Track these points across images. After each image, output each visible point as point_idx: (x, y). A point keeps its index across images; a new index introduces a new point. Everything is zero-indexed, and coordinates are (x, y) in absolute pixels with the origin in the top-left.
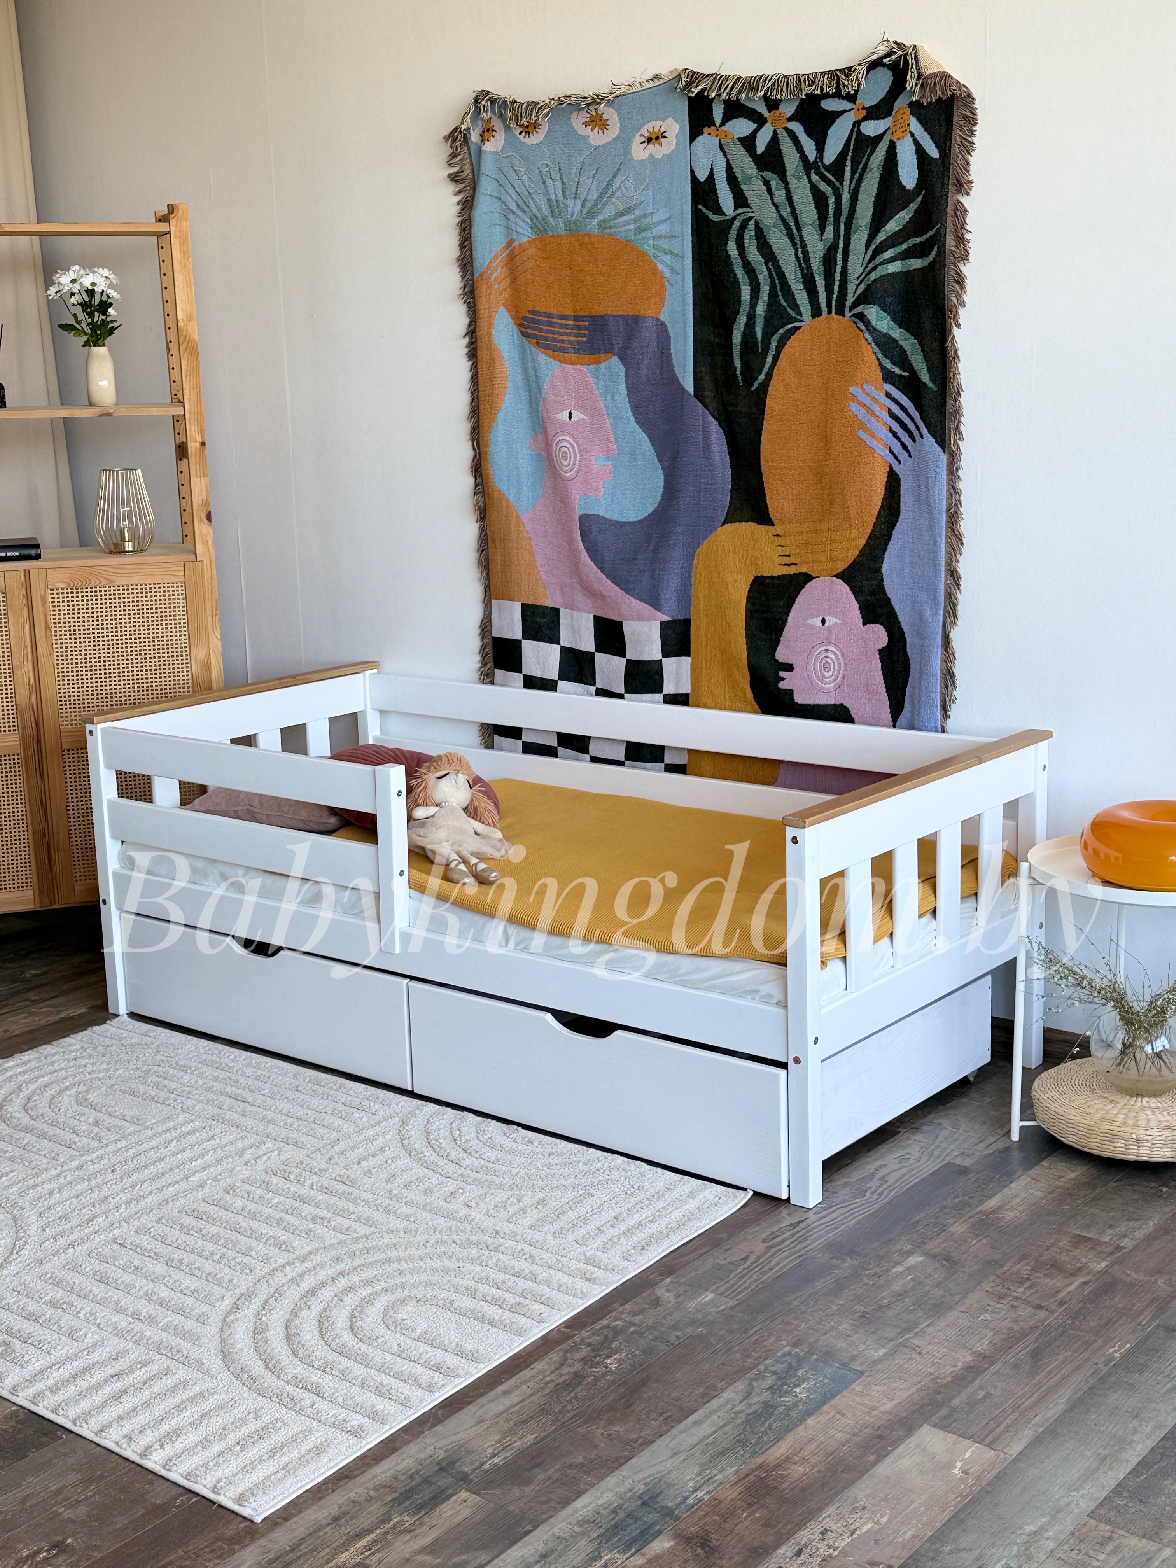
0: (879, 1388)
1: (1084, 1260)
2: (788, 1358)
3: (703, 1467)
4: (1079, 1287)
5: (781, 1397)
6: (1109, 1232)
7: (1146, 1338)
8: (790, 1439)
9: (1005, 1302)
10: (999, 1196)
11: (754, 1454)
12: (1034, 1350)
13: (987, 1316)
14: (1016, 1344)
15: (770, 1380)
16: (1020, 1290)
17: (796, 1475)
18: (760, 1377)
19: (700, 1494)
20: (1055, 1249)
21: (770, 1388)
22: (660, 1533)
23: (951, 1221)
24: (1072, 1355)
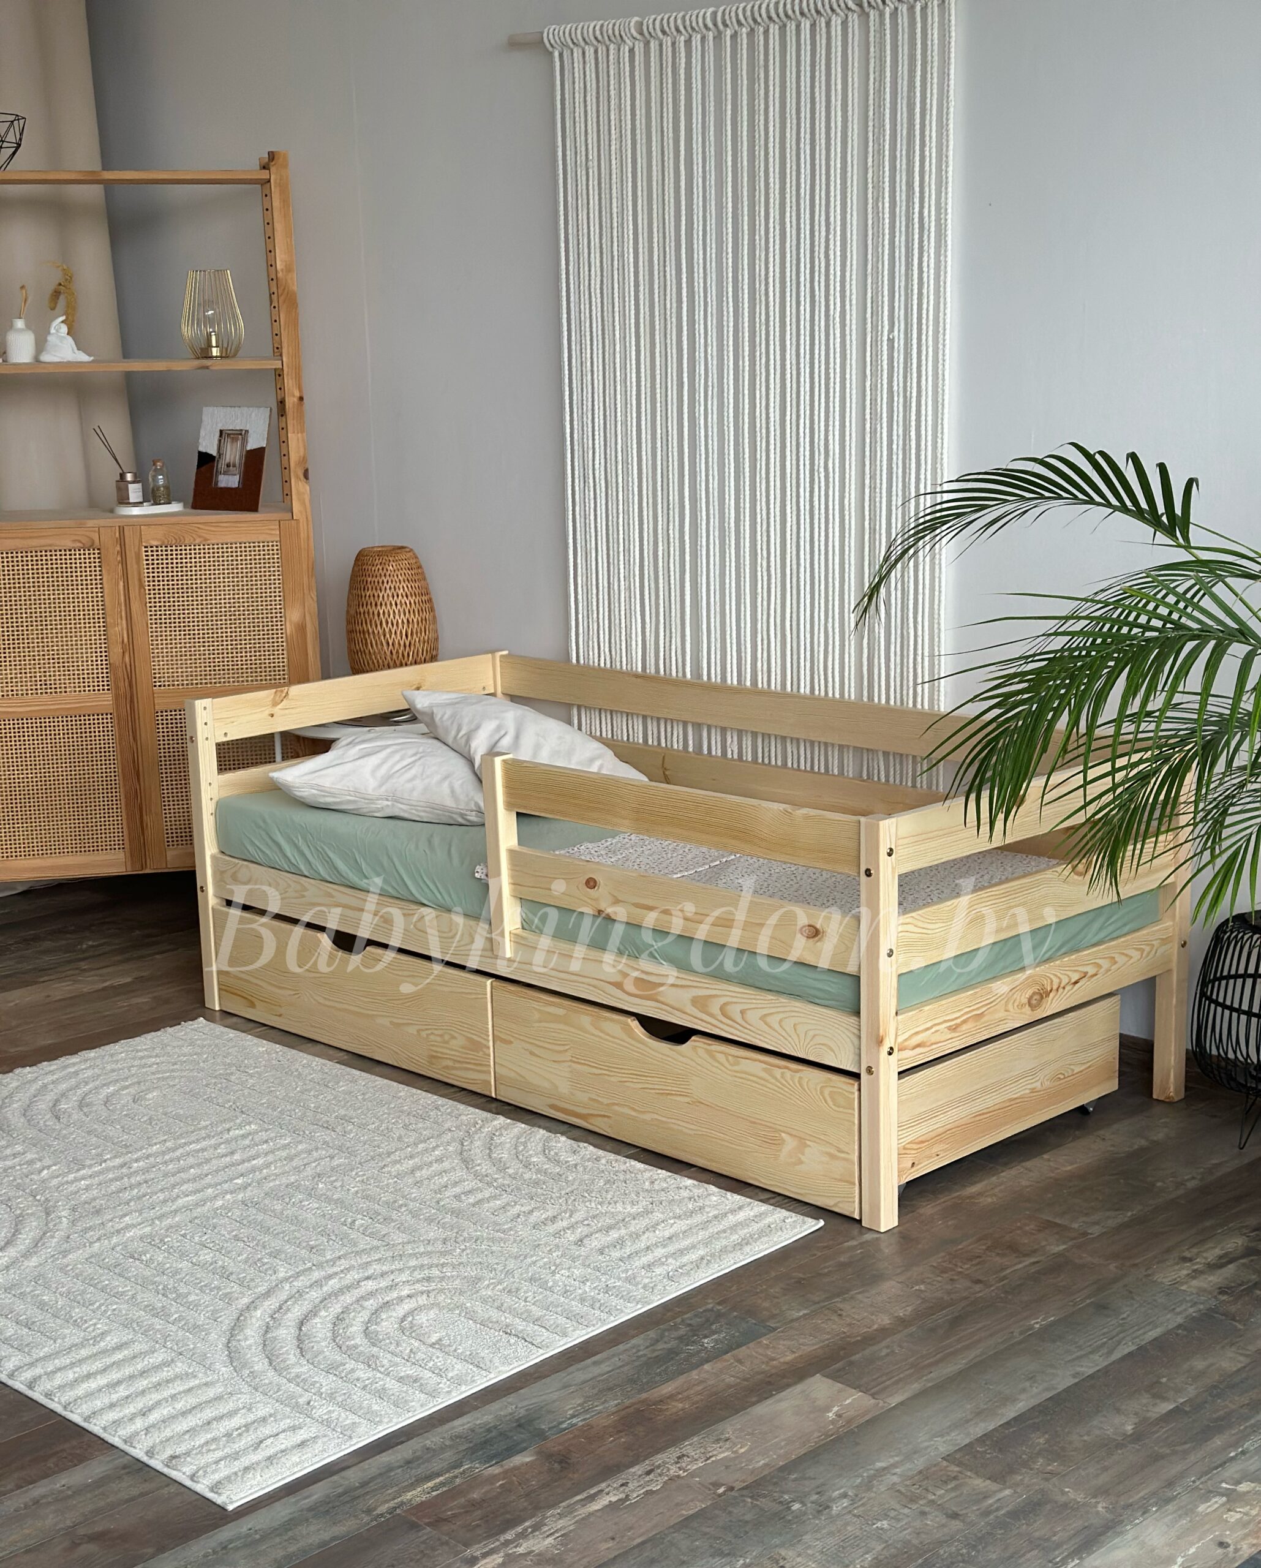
0: (785, 1342)
1: (1044, 1243)
3: (588, 1399)
4: (1027, 1266)
5: (688, 1345)
6: (1083, 1219)
7: (1073, 1313)
8: (680, 1381)
9: (945, 1275)
10: (984, 1183)
11: (640, 1392)
12: (955, 1317)
13: (922, 1287)
14: (939, 1312)
15: (683, 1330)
16: (967, 1266)
17: (674, 1410)
19: (574, 1421)
20: (1019, 1232)
21: (680, 1337)
22: (525, 1449)
24: (991, 1324)
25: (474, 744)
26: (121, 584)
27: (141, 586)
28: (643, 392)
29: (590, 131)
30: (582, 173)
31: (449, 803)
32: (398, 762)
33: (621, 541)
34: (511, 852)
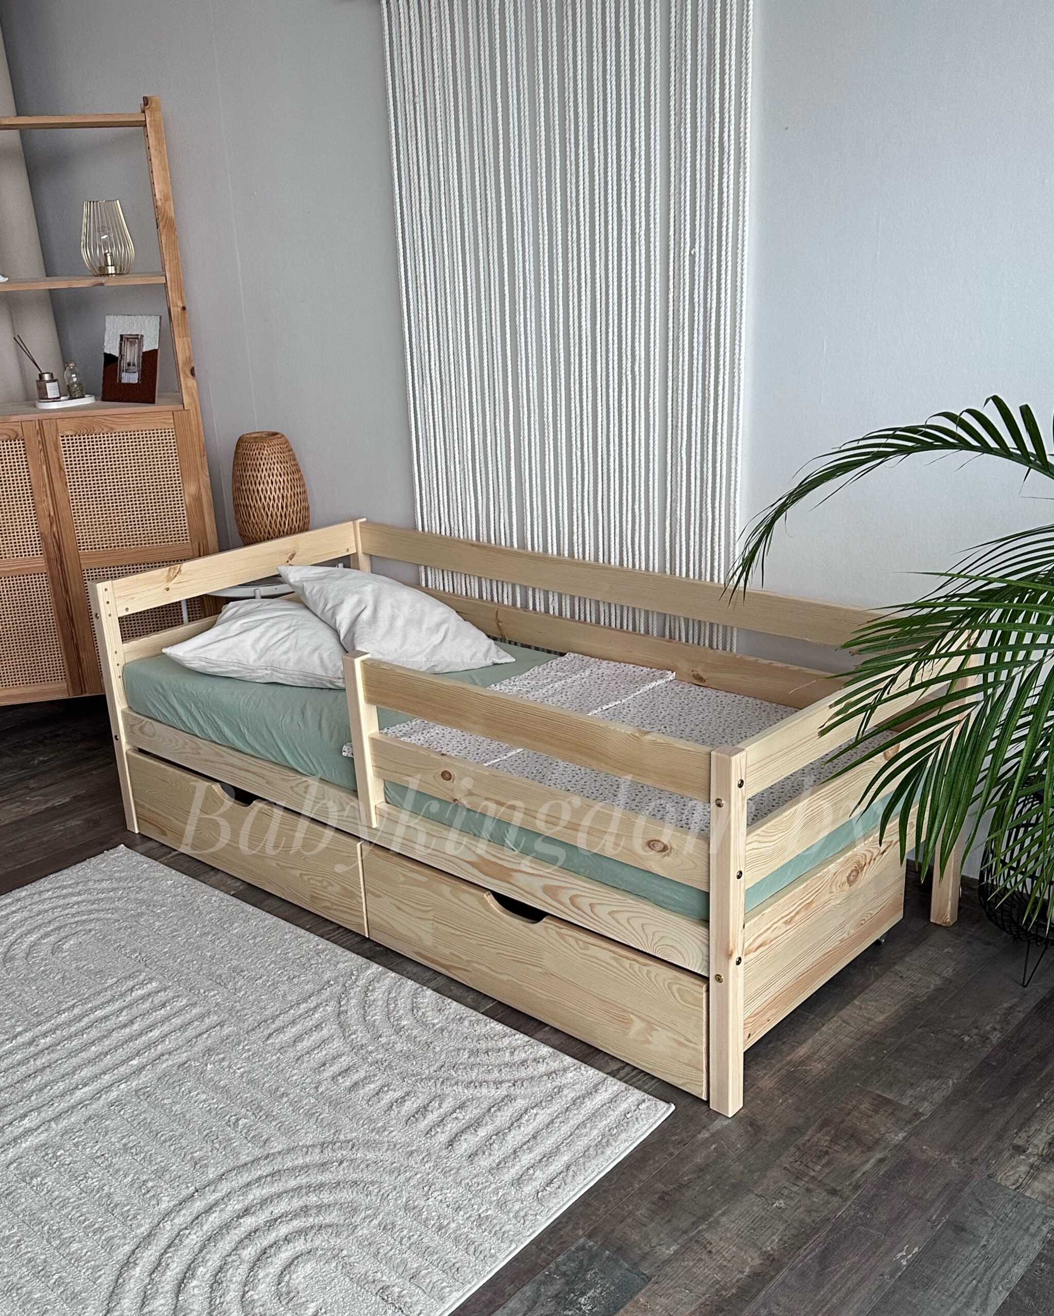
0: (663, 1300)
1: (883, 1130)
2: (581, 1253)
4: (874, 1166)
5: (564, 1309)
6: (910, 1092)
7: (935, 1240)
9: (801, 1183)
10: (810, 1041)
12: (823, 1252)
13: (782, 1203)
14: (805, 1243)
15: (558, 1284)
16: (818, 1168)
18: (549, 1280)
20: (855, 1113)
21: (556, 1295)
23: (761, 1073)
24: (860, 1261)
25: (339, 618)
26: (44, 467)
27: (61, 469)
28: (470, 303)
29: (415, 70)
30: (410, 108)
31: (319, 671)
32: (275, 635)
33: (455, 431)
34: (373, 740)
